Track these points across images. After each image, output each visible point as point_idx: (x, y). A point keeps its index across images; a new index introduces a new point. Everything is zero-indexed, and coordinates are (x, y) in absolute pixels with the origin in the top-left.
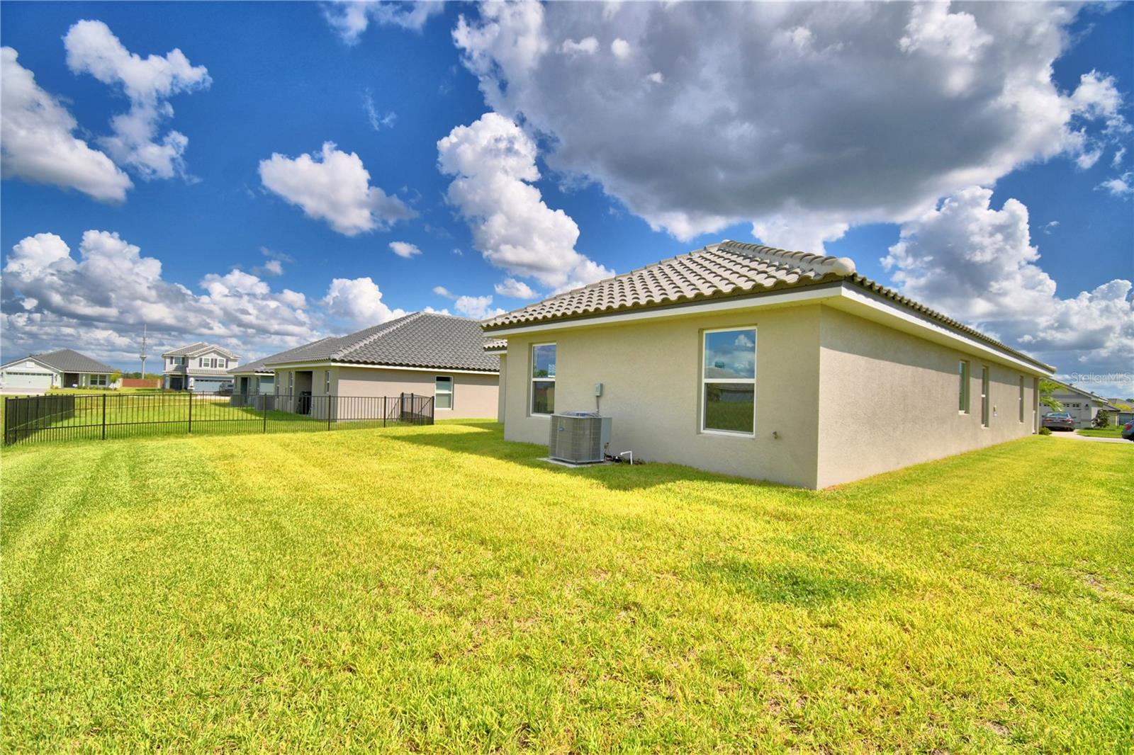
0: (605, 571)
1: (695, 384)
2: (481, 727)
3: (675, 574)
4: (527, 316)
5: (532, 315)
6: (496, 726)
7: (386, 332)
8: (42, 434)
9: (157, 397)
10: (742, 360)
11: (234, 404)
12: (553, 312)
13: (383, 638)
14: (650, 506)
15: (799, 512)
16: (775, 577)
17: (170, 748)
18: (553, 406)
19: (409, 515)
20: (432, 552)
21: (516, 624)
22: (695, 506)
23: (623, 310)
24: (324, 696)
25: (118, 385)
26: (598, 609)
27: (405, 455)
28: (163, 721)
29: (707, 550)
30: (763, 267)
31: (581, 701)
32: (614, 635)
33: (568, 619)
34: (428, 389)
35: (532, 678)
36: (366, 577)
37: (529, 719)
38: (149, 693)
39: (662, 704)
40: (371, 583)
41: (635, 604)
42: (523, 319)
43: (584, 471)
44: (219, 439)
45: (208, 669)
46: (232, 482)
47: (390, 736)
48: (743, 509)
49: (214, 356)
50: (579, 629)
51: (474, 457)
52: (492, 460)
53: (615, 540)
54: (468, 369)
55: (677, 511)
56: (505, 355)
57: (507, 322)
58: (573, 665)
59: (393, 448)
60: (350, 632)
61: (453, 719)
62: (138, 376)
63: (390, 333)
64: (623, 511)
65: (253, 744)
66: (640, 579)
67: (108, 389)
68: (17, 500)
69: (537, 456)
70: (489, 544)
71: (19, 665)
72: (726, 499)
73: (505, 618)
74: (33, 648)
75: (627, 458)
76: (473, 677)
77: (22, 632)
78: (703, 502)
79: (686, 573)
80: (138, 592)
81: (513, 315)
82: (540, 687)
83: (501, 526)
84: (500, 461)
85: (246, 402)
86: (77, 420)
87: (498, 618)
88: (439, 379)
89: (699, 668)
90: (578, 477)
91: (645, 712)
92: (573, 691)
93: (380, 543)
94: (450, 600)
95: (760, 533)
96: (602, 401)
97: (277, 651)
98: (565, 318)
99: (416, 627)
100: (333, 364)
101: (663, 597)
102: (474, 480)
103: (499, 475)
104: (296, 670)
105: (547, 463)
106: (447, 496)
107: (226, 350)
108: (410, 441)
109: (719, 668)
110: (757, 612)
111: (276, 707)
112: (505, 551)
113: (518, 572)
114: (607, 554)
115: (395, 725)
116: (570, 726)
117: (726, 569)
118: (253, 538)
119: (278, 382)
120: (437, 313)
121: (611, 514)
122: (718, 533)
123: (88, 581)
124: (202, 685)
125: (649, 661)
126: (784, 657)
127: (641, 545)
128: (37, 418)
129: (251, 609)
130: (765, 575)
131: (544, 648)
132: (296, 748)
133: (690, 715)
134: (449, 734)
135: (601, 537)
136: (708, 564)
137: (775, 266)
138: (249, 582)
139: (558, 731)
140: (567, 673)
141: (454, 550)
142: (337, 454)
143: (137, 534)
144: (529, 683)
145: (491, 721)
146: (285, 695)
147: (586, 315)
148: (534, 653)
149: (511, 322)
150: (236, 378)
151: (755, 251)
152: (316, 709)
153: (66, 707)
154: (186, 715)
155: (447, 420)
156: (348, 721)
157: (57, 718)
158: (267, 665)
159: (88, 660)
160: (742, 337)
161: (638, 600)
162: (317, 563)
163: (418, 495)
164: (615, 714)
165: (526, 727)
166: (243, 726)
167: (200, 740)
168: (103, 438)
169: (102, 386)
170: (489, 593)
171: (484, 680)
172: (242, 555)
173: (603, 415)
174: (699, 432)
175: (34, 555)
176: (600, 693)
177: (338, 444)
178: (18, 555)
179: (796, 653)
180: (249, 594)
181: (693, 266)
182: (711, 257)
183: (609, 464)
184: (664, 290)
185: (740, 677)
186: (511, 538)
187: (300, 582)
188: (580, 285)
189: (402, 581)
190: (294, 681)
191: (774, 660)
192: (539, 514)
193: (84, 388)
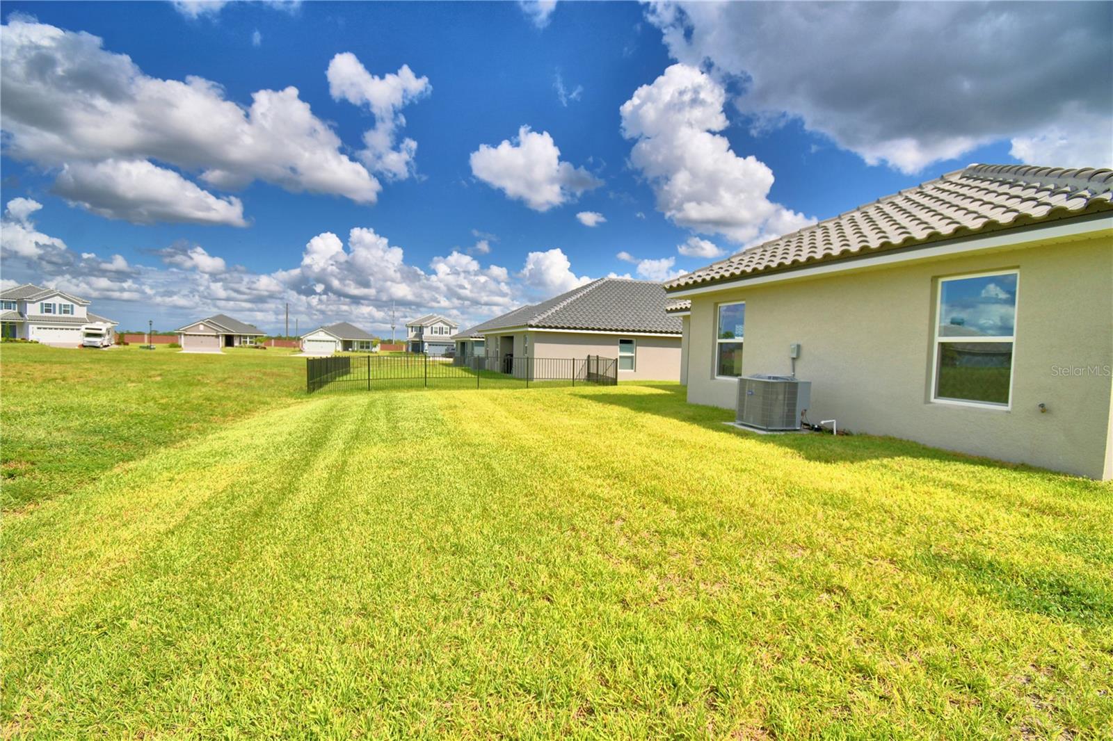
0: (803, 548)
1: (925, 343)
2: (668, 680)
3: (892, 562)
4: (713, 274)
5: (718, 272)
6: (683, 682)
7: (574, 298)
8: (331, 386)
9: (403, 358)
10: (994, 314)
11: (456, 364)
12: (742, 268)
13: (576, 576)
14: (860, 482)
15: (1074, 506)
16: (1035, 583)
17: (413, 637)
18: (740, 368)
19: (596, 468)
20: (618, 504)
21: (702, 587)
22: (921, 488)
23: (828, 260)
24: (527, 618)
25: (377, 349)
26: (794, 587)
27: (592, 412)
28: (408, 614)
29: (937, 540)
30: (1030, 193)
31: (776, 678)
32: (814, 616)
33: (760, 590)
34: (614, 352)
35: (720, 642)
36: (560, 518)
37: (718, 683)
38: (399, 590)
39: (874, 703)
40: (565, 526)
41: (841, 588)
42: (708, 278)
43: (777, 438)
44: (446, 393)
45: (440, 578)
46: (455, 428)
47: (583, 667)
48: (989, 496)
49: (441, 325)
50: (773, 604)
51: (657, 418)
52: (675, 422)
53: (815, 516)
54: (650, 332)
55: (896, 491)
56: (689, 316)
57: (691, 282)
58: (766, 639)
59: (581, 405)
60: (547, 566)
61: (640, 665)
62: (390, 342)
63: (577, 299)
64: (825, 485)
65: (472, 647)
66: (846, 561)
67: (372, 352)
68: (315, 434)
69: (722, 420)
70: (673, 503)
71: (315, 556)
72: (965, 482)
73: (691, 578)
74: (324, 544)
75: (829, 427)
76: (659, 629)
77: (317, 531)
78: (931, 483)
79: (908, 563)
80: (392, 509)
81: (697, 274)
82: (728, 653)
83: (685, 487)
84: (683, 423)
85: (464, 362)
86: (352, 375)
87: (683, 577)
88: (622, 342)
89: (923, 673)
90: (769, 445)
91: (853, 707)
92: (766, 666)
93: (572, 491)
94: (635, 551)
95: (1014, 527)
96: (799, 364)
97: (491, 572)
98: (756, 273)
99: (604, 572)
100: (530, 329)
101: (878, 586)
102: (658, 440)
103: (682, 437)
104: (505, 591)
105: (733, 428)
106: (631, 454)
107: (449, 320)
108: (596, 400)
109: (951, 677)
110: (1008, 621)
111: (490, 620)
112: (690, 513)
113: (704, 535)
114: (805, 529)
115: (587, 657)
116: (762, 700)
117: (963, 565)
118: (472, 475)
119: (487, 346)
120: (620, 278)
121: (810, 486)
122: (953, 523)
123: (360, 497)
124: (435, 590)
125: (858, 653)
126: (1045, 680)
127: (848, 525)
128: (327, 373)
129: (471, 534)
130: (1020, 579)
131: (733, 615)
132: (505, 658)
133: (911, 722)
134: (636, 678)
135: (798, 510)
136: (938, 557)
137: (1048, 190)
138: (469, 511)
139: (748, 703)
140: (759, 646)
141: (639, 505)
142: (534, 408)
143: (391, 464)
144: (717, 647)
145: (679, 675)
146: (497, 611)
147: (782, 268)
148: (722, 618)
149: (695, 282)
150: (457, 342)
151: (1018, 174)
152: (521, 628)
153: (344, 592)
154: (424, 613)
155: (630, 381)
156: (547, 644)
157: (338, 599)
158: (483, 582)
159: (359, 557)
160: (992, 287)
161: (845, 584)
162: (520, 502)
163: (604, 450)
164: (815, 701)
165: (714, 690)
166: (465, 630)
167: (434, 636)
168: (369, 390)
169: (367, 350)
170: (674, 551)
171: (670, 634)
172: (464, 488)
173: (801, 377)
174: (927, 401)
175: (326, 475)
176: (798, 674)
177: (535, 400)
178: (316, 474)
179: (1063, 677)
180: (469, 521)
181: (925, 201)
182: (952, 188)
183: (806, 432)
184: (884, 232)
185: (980, 692)
186: (696, 500)
187: (507, 516)
188: (773, 237)
189: (591, 527)
190: (503, 600)
191: (1029, 681)
192: (725, 479)
193: (356, 352)
